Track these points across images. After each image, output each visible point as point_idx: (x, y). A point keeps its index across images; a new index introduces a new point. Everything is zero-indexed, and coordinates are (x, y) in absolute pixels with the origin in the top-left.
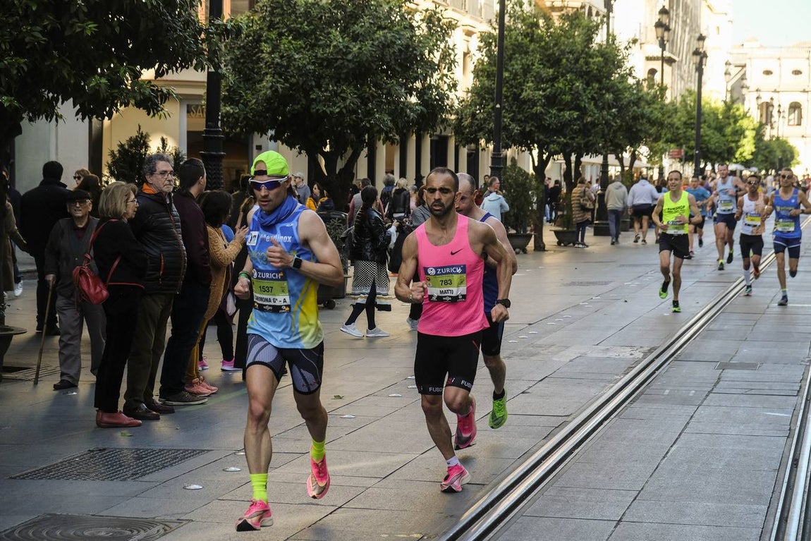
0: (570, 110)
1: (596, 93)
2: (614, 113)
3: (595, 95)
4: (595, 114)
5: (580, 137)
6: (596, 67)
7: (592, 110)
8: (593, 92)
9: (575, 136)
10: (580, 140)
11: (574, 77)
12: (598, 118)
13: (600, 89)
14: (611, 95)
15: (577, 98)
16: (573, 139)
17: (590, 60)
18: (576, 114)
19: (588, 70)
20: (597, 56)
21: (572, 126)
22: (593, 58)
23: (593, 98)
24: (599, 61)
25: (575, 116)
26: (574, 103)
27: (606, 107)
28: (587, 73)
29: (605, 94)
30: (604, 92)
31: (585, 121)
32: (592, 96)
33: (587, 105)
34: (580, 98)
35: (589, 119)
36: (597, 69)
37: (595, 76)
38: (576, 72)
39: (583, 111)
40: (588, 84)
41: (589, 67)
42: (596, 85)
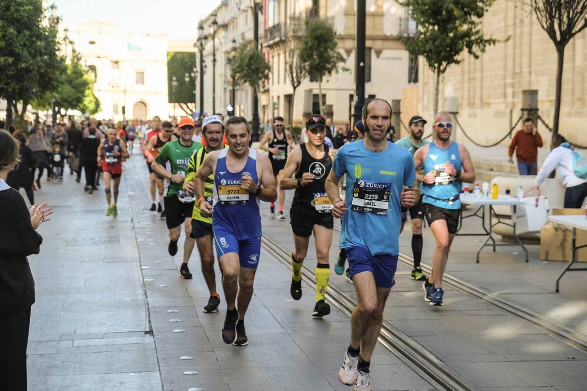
0: (4, 56)
1: (27, 40)
2: (45, 60)
3: (27, 42)
4: (29, 60)
5: (14, 83)
6: (27, 15)
7: (26, 57)
8: (25, 39)
9: (10, 81)
10: (14, 85)
11: (6, 24)
12: (32, 64)
13: (31, 37)
14: (43, 43)
15: (11, 44)
16: (7, 84)
17: (21, 8)
18: (10, 60)
19: (19, 17)
20: (26, 5)
21: (7, 72)
22: (23, 7)
23: (25, 45)
24: (29, 9)
25: (11, 62)
26: (8, 49)
27: (38, 54)
28: (18, 21)
29: (36, 41)
30: (34, 39)
31: (19, 67)
32: (24, 43)
33: (20, 51)
34: (14, 44)
35: (23, 65)
36: (28, 17)
37: (25, 24)
38: (7, 19)
39: (18, 58)
40: (19, 32)
41: (20, 15)
42: (27, 33)
